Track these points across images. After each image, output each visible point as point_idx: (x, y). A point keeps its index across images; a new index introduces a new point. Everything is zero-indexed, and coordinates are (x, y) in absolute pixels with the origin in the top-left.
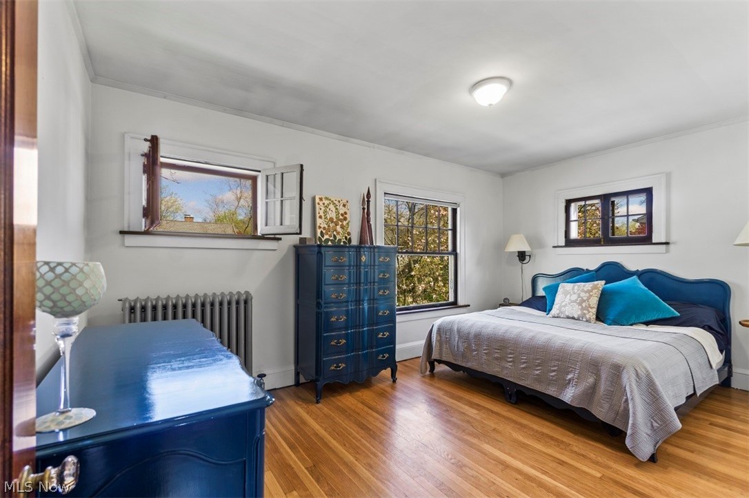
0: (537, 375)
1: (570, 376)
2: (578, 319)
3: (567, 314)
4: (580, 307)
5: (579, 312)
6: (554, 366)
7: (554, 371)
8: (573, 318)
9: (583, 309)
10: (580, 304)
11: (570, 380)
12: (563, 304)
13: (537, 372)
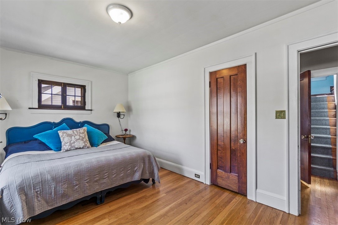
0: (122, 176)
1: (136, 169)
2: (83, 148)
3: (76, 147)
4: (83, 142)
5: (84, 144)
6: (129, 167)
7: (129, 170)
8: (80, 148)
9: (84, 142)
10: (82, 140)
11: (136, 170)
12: (72, 142)
13: (122, 175)
